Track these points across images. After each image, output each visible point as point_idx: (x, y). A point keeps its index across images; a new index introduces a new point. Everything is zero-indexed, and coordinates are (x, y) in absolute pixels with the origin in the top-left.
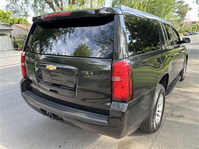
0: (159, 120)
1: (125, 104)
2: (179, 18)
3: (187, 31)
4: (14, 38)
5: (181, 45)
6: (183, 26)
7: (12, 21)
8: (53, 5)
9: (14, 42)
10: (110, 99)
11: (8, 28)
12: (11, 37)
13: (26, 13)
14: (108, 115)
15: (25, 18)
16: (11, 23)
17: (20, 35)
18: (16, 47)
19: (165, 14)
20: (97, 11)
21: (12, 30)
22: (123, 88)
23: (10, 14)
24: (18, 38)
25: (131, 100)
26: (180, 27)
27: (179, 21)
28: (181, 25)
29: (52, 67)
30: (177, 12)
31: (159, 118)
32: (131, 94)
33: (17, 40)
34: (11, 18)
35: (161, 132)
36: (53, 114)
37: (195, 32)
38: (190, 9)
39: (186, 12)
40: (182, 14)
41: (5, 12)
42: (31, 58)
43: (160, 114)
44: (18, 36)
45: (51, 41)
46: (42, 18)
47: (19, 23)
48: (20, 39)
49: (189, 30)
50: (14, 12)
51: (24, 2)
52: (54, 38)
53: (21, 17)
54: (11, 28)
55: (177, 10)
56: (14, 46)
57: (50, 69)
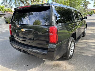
0: (72, 54)
1: (55, 45)
2: (84, 7)
3: (88, 14)
4: (6, 18)
5: (83, 20)
6: (86, 11)
7: (5, 11)
8: (24, 2)
9: (6, 20)
10: (48, 43)
11: (3, 14)
12: (4, 18)
13: (11, 6)
14: (48, 50)
15: (11, 9)
16: (4, 11)
17: (9, 17)
18: (7, 22)
19: (77, 6)
20: (42, 5)
21: (5, 14)
22: (54, 38)
23: (3, 7)
24: (8, 18)
25: (57, 43)
26: (85, 12)
27: (84, 9)
28: (85, 11)
29: (23, 30)
30: (83, 5)
31: (72, 53)
32: (57, 41)
33: (7, 19)
34: (4, 9)
35: (73, 59)
36: (24, 51)
37: (92, 14)
38: (90, 3)
39: (88, 5)
40: (86, 6)
41: (1, 6)
42: (14, 27)
43: (73, 51)
44: (8, 17)
45: (23, 19)
46: (18, 8)
47: (8, 11)
48: (8, 19)
49: (89, 13)
50: (6, 6)
51: (10, 1)
52: (24, 18)
53: (9, 8)
54: (4, 14)
55: (83, 4)
56: (6, 22)
57: (22, 31)
